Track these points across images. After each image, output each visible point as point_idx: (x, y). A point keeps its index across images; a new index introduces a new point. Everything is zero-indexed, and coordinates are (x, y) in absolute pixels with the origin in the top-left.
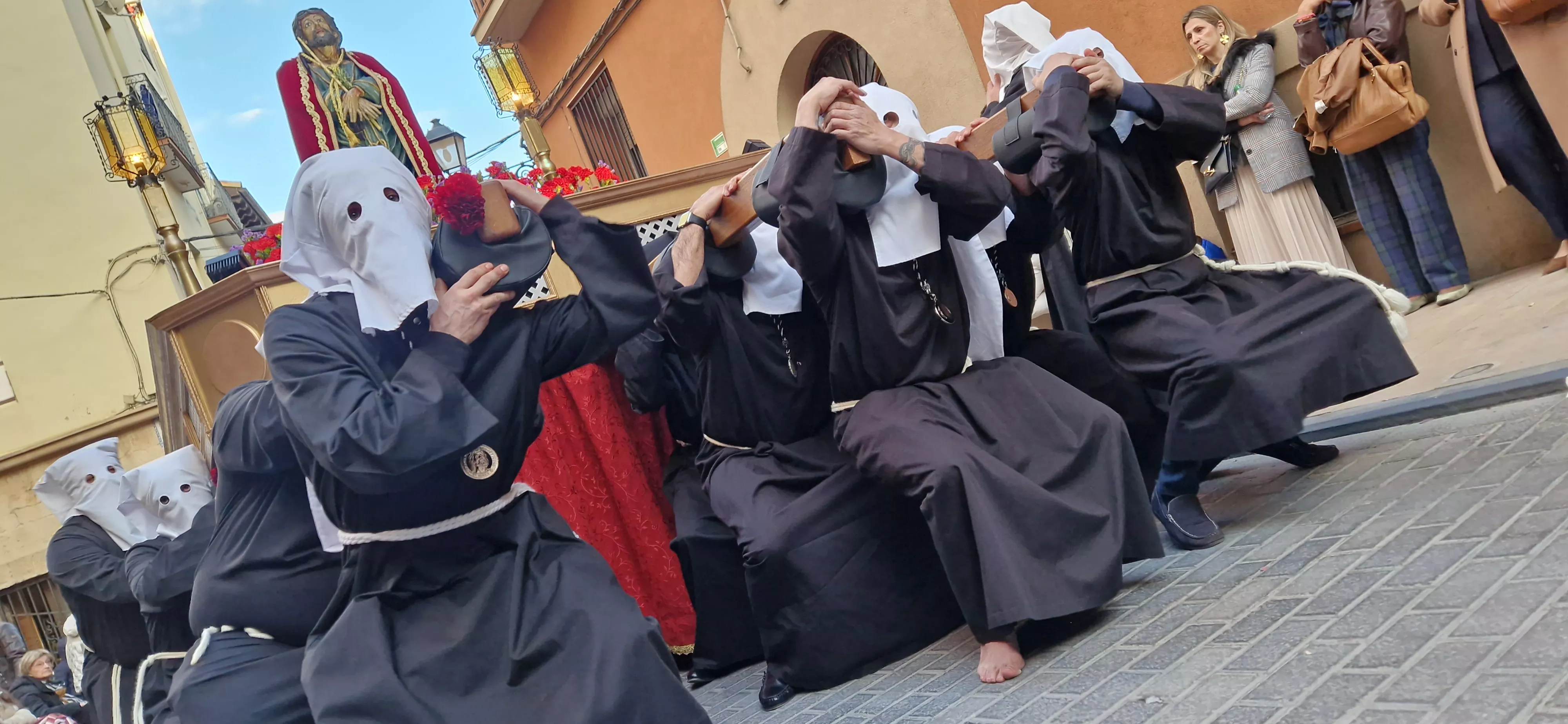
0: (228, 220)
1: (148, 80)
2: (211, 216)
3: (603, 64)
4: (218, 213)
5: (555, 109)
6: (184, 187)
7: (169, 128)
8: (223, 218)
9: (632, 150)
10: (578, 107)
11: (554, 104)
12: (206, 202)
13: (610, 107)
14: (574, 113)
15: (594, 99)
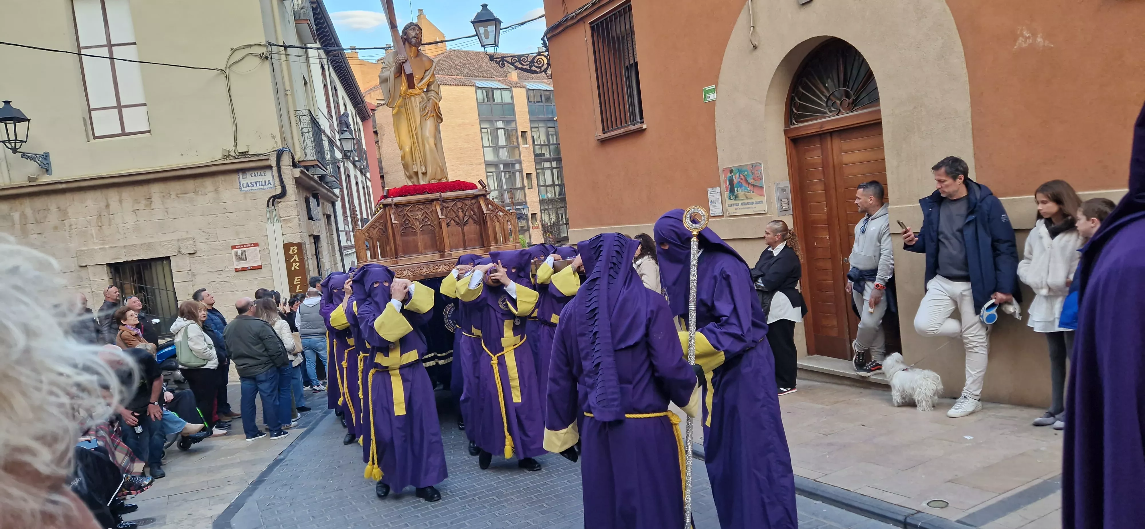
0: (308, 24)
2: (298, 18)
4: (302, 18)
5: (578, 21)
8: (306, 22)
9: (628, 66)
10: (597, 25)
11: (579, 17)
12: (296, 7)
13: (623, 29)
14: (593, 29)
15: (611, 21)
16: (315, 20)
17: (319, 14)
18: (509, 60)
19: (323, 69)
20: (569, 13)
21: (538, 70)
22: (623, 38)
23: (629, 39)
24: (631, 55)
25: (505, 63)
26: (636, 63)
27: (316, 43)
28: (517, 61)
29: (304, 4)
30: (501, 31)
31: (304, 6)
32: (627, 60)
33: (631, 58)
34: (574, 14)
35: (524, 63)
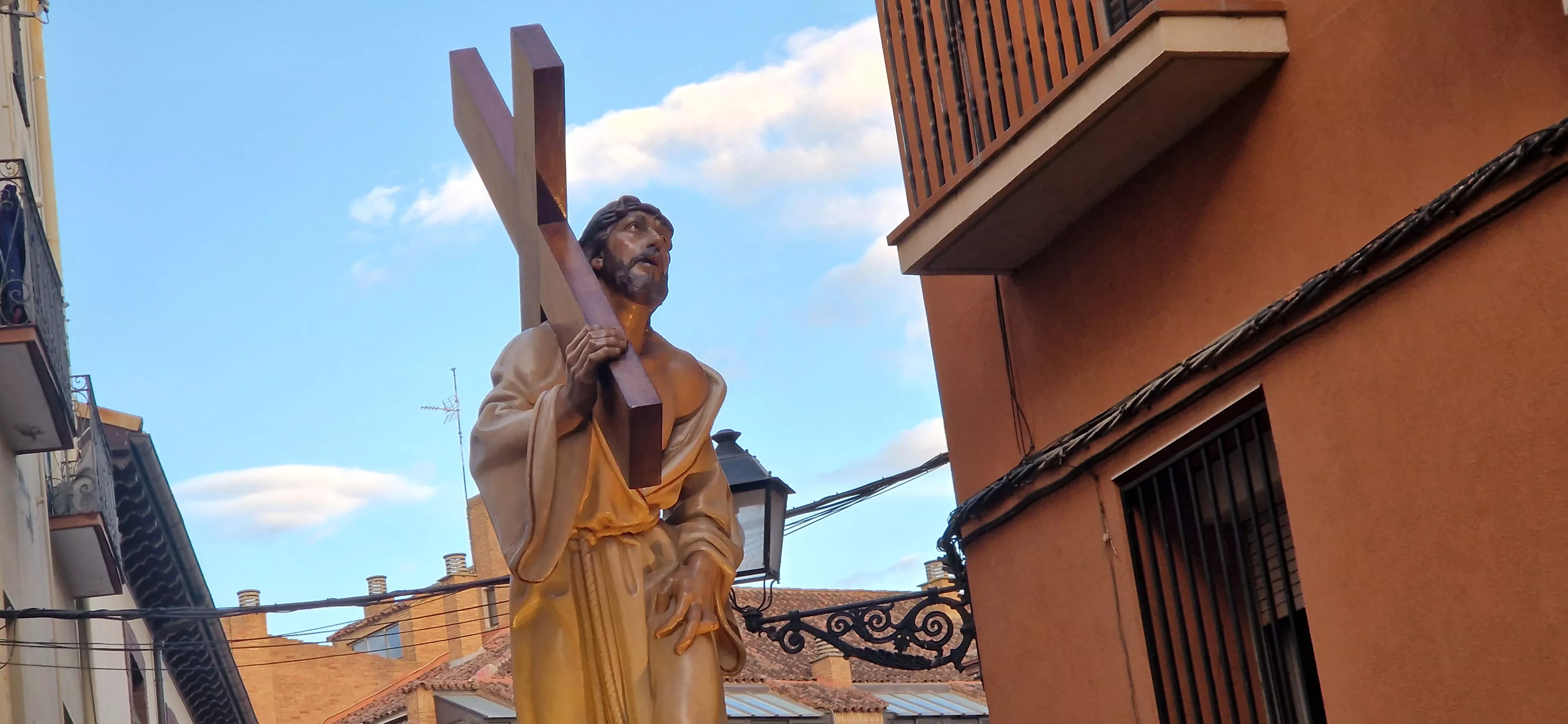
0: (97, 528)
1: (25, 178)
2: (61, 510)
3: (1258, 396)
4: (77, 506)
5: (1076, 475)
6: (25, 442)
7: (38, 301)
8: (88, 522)
9: (1268, 628)
10: (1147, 485)
11: (1077, 461)
12: (57, 474)
13: (1242, 495)
14: (1129, 501)
15: (1196, 469)
16: (121, 512)
17: (137, 489)
18: (821, 623)
19: (137, 680)
20: (1039, 448)
21: (931, 655)
22: (1243, 526)
23: (1268, 528)
24: (1278, 586)
25: (803, 633)
26: (1300, 618)
27: (118, 591)
28: (848, 629)
29: (87, 462)
30: (788, 521)
31: (86, 470)
32: (1265, 606)
33: (1280, 598)
34: (1059, 450)
35: (876, 635)
